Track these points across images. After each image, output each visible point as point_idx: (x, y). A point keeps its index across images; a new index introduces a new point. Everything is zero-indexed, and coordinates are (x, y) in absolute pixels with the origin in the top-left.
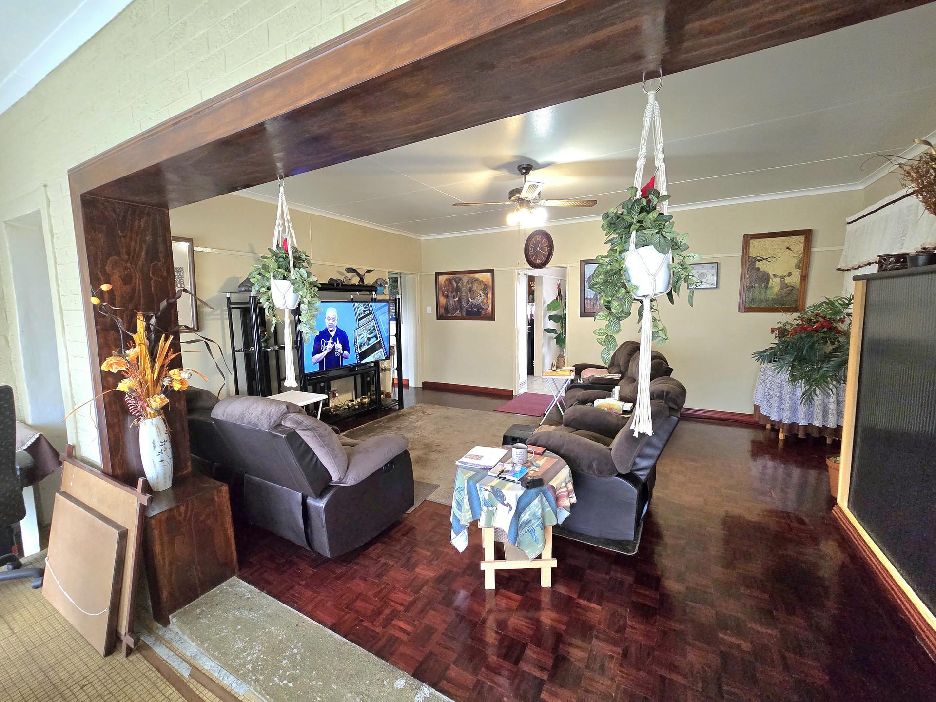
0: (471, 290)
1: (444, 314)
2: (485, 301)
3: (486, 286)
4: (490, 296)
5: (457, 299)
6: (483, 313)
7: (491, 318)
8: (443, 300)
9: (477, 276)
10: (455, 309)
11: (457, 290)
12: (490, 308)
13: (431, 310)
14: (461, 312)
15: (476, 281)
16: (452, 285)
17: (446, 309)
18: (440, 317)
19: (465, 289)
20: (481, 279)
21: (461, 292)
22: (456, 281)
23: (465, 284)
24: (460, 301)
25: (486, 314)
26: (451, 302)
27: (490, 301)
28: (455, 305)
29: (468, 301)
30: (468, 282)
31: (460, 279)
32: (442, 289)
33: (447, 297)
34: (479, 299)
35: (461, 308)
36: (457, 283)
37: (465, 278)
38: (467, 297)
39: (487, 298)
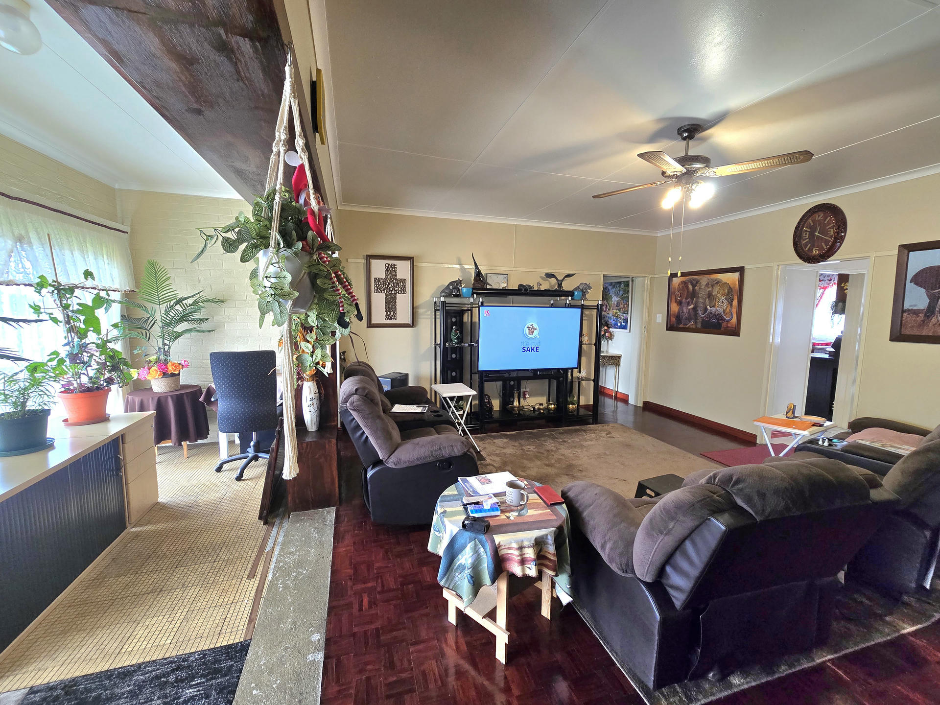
0: (710, 296)
1: (675, 324)
2: (728, 310)
3: (730, 290)
4: (735, 303)
5: (692, 306)
6: (724, 325)
7: (735, 332)
8: (675, 308)
9: (720, 276)
10: (689, 319)
11: (693, 295)
12: (734, 320)
13: (660, 318)
14: (696, 323)
15: (718, 283)
16: (687, 288)
17: (678, 317)
18: (670, 328)
19: (702, 293)
20: (724, 281)
21: (698, 298)
22: (692, 284)
23: (703, 287)
24: (695, 309)
25: (728, 327)
26: (685, 310)
27: (734, 310)
28: (689, 312)
29: (706, 309)
30: (707, 285)
31: (698, 282)
32: (675, 293)
33: (680, 303)
34: (720, 306)
35: (696, 316)
36: (694, 286)
37: (704, 280)
38: (704, 303)
39: (731, 305)
